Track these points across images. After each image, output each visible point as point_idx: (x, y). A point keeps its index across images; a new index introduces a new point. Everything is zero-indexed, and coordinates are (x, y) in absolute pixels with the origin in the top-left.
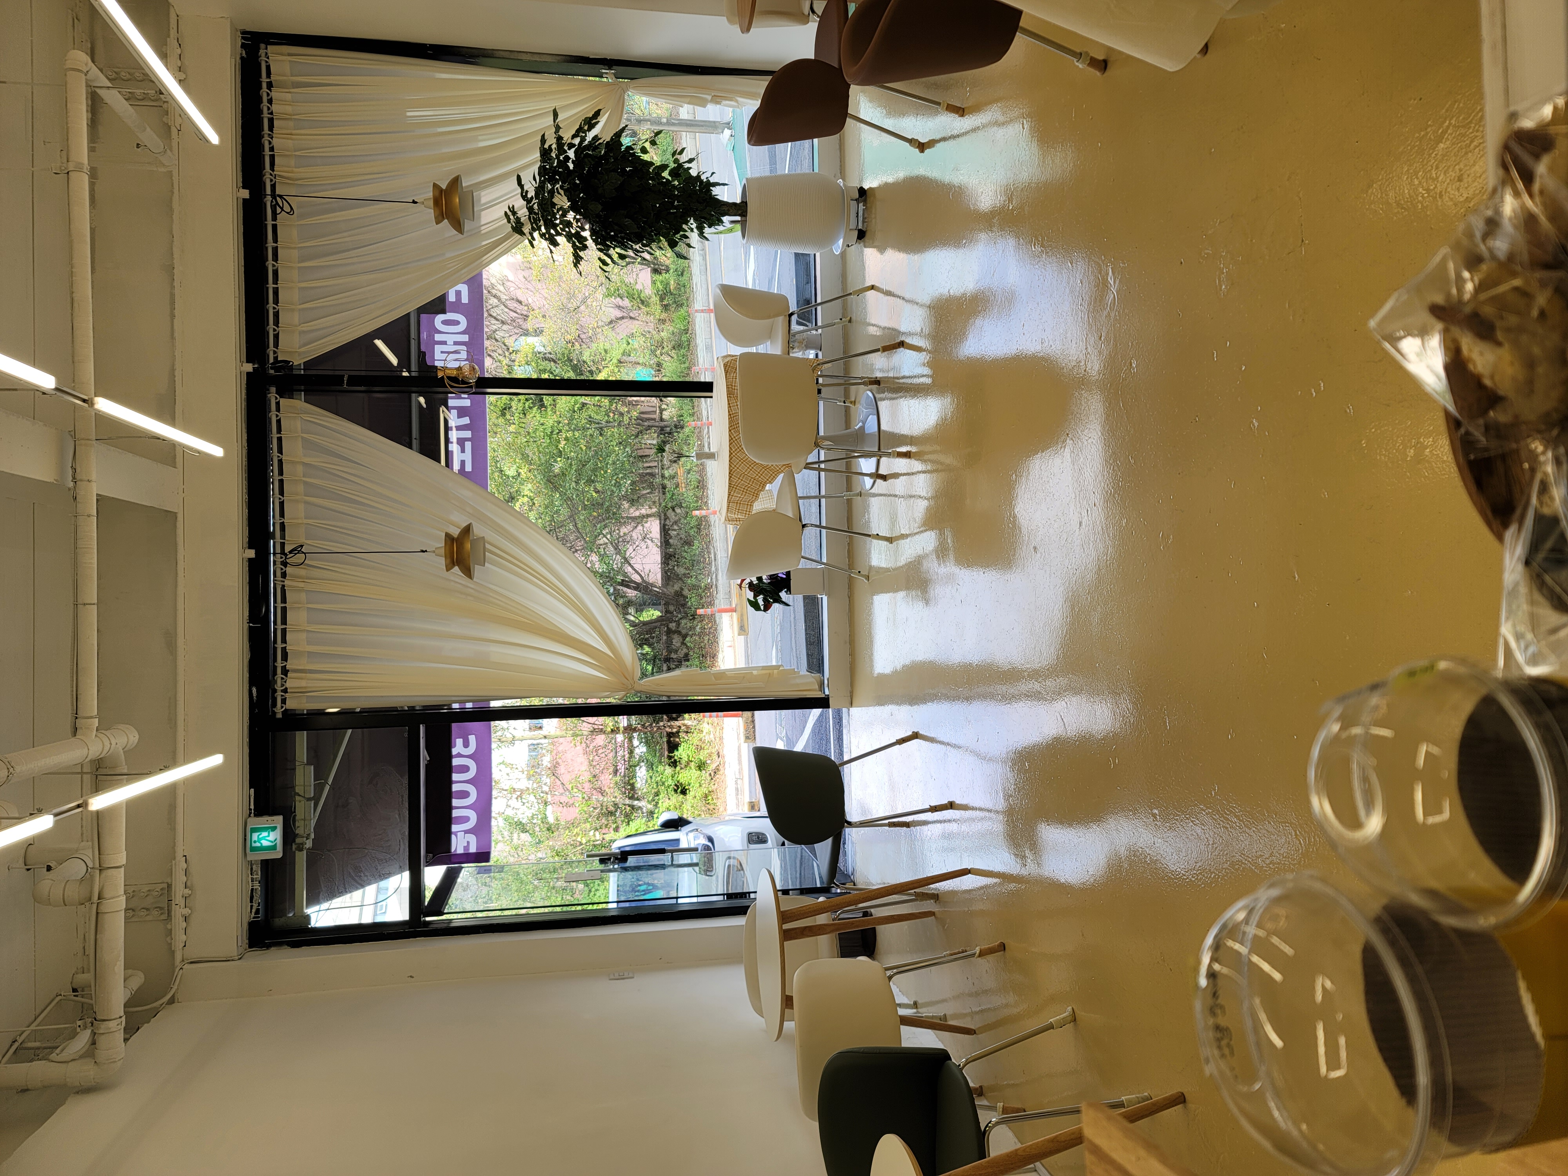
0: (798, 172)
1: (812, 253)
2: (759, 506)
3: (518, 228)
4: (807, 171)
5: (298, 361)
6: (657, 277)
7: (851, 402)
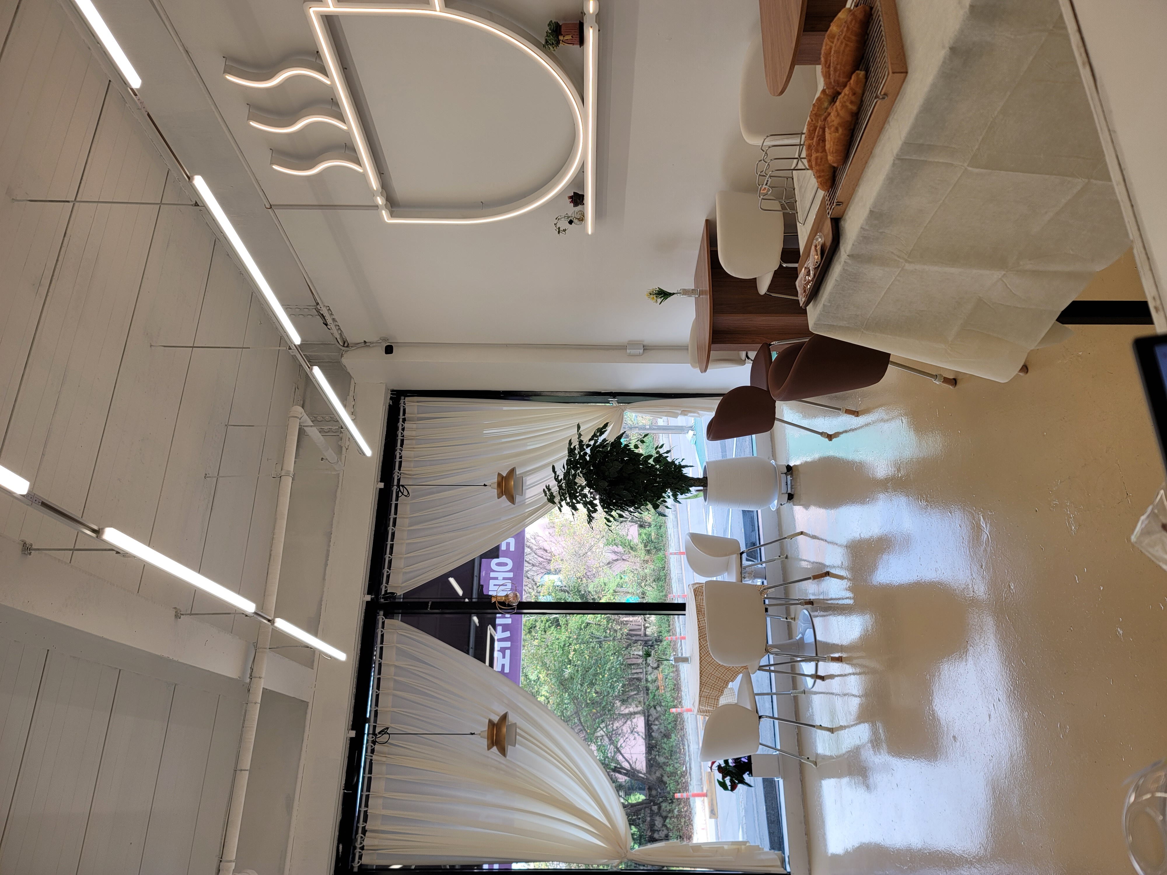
0: (742, 456)
1: (755, 510)
2: (723, 701)
3: (551, 500)
4: (749, 456)
5: (400, 593)
6: (643, 531)
7: (792, 619)
